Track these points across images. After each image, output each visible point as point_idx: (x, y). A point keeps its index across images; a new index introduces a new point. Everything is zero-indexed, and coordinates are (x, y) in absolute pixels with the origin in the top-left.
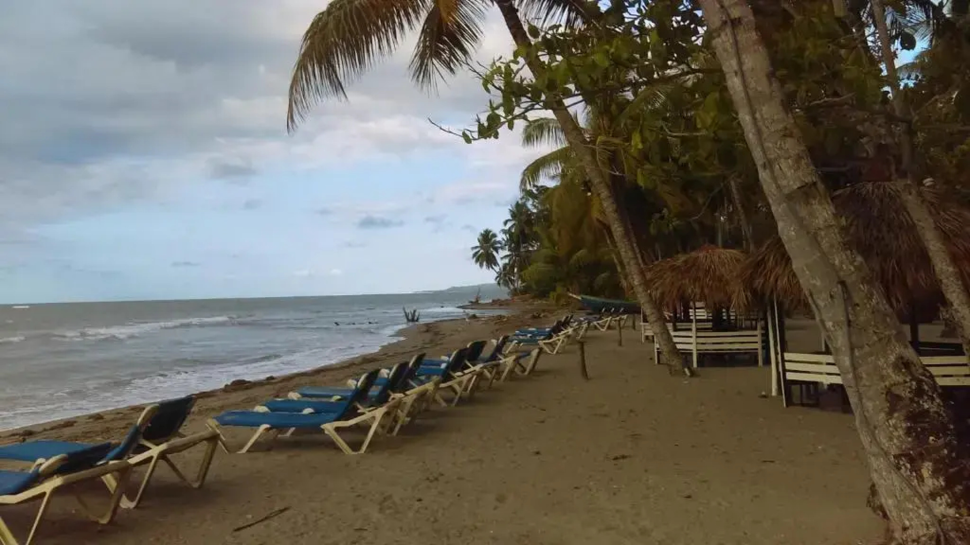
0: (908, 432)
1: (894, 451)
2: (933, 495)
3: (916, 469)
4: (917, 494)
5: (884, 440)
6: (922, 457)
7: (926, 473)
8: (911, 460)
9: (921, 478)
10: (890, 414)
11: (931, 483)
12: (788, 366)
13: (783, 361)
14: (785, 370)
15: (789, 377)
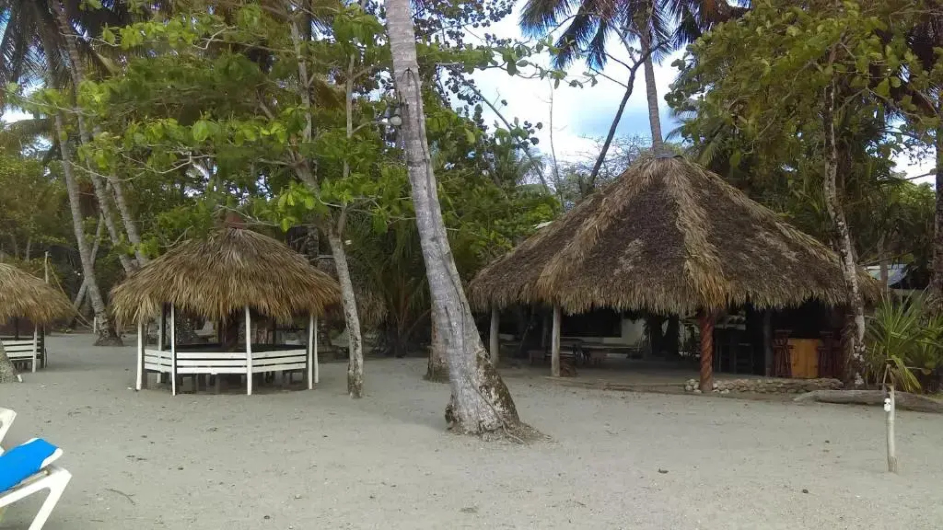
0: (485, 374)
1: (479, 384)
2: (495, 403)
3: (489, 392)
4: (488, 403)
5: (474, 380)
6: (491, 386)
7: (492, 393)
8: (487, 388)
9: (491, 397)
10: (478, 367)
11: (495, 397)
12: (179, 363)
13: (176, 359)
14: (176, 367)
15: (180, 371)
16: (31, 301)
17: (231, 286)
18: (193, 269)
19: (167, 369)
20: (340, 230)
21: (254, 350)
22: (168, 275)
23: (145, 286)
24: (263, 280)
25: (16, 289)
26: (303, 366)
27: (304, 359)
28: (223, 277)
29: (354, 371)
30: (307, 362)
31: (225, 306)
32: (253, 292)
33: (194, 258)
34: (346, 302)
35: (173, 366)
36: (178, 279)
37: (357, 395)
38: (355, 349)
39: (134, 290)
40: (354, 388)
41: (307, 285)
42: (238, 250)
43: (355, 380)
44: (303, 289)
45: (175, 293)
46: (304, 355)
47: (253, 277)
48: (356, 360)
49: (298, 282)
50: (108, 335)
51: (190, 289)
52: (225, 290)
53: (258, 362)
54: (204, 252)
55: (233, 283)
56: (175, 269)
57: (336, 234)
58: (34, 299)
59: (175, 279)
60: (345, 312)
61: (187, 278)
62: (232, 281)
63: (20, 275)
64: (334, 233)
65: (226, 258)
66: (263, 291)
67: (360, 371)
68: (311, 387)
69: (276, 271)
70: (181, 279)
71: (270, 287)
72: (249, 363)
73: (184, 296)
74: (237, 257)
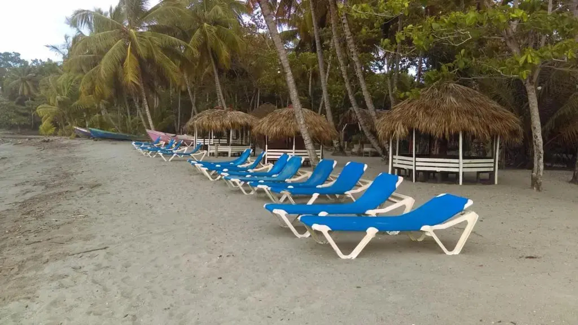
12: (417, 164)
13: (416, 161)
14: (415, 166)
15: (418, 168)
16: (321, 129)
17: (452, 118)
18: (427, 108)
19: (410, 167)
20: (534, 80)
21: (464, 158)
22: (413, 112)
23: (399, 118)
24: (472, 115)
25: (314, 122)
26: (492, 169)
27: (492, 165)
28: (447, 112)
29: (537, 174)
30: (494, 167)
31: (449, 130)
32: (466, 121)
33: (427, 101)
34: (535, 128)
35: (414, 165)
36: (419, 114)
37: (538, 189)
38: (539, 159)
39: (392, 120)
40: (535, 183)
41: (499, 118)
42: (453, 96)
43: (537, 179)
44: (496, 120)
45: (418, 122)
46: (492, 163)
47: (467, 112)
48: (538, 166)
49: (493, 116)
50: (338, 149)
51: (427, 119)
52: (449, 121)
53: (466, 165)
54: (433, 97)
55: (454, 117)
56: (417, 108)
57: (531, 83)
58: (323, 128)
59: (417, 113)
60: (533, 135)
61: (425, 113)
62: (452, 115)
63: (314, 114)
64: (530, 82)
65: (447, 101)
66: (473, 121)
67: (541, 174)
68: (496, 182)
69: (479, 109)
70: (421, 114)
71: (476, 119)
72: (461, 165)
73: (423, 124)
74: (453, 100)
